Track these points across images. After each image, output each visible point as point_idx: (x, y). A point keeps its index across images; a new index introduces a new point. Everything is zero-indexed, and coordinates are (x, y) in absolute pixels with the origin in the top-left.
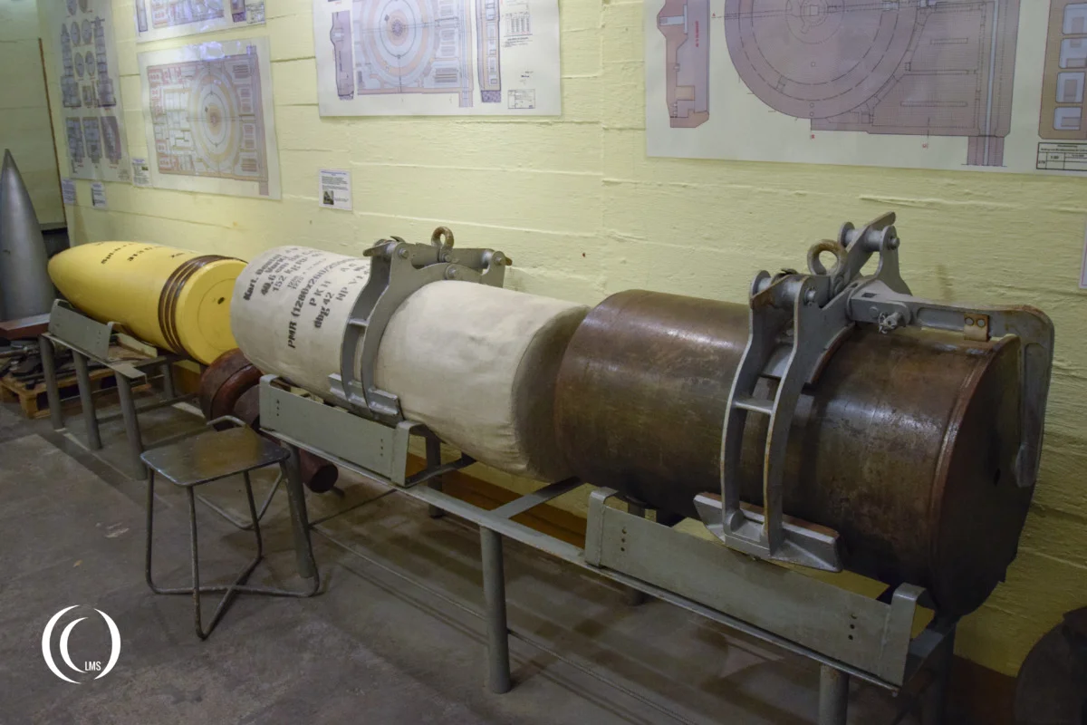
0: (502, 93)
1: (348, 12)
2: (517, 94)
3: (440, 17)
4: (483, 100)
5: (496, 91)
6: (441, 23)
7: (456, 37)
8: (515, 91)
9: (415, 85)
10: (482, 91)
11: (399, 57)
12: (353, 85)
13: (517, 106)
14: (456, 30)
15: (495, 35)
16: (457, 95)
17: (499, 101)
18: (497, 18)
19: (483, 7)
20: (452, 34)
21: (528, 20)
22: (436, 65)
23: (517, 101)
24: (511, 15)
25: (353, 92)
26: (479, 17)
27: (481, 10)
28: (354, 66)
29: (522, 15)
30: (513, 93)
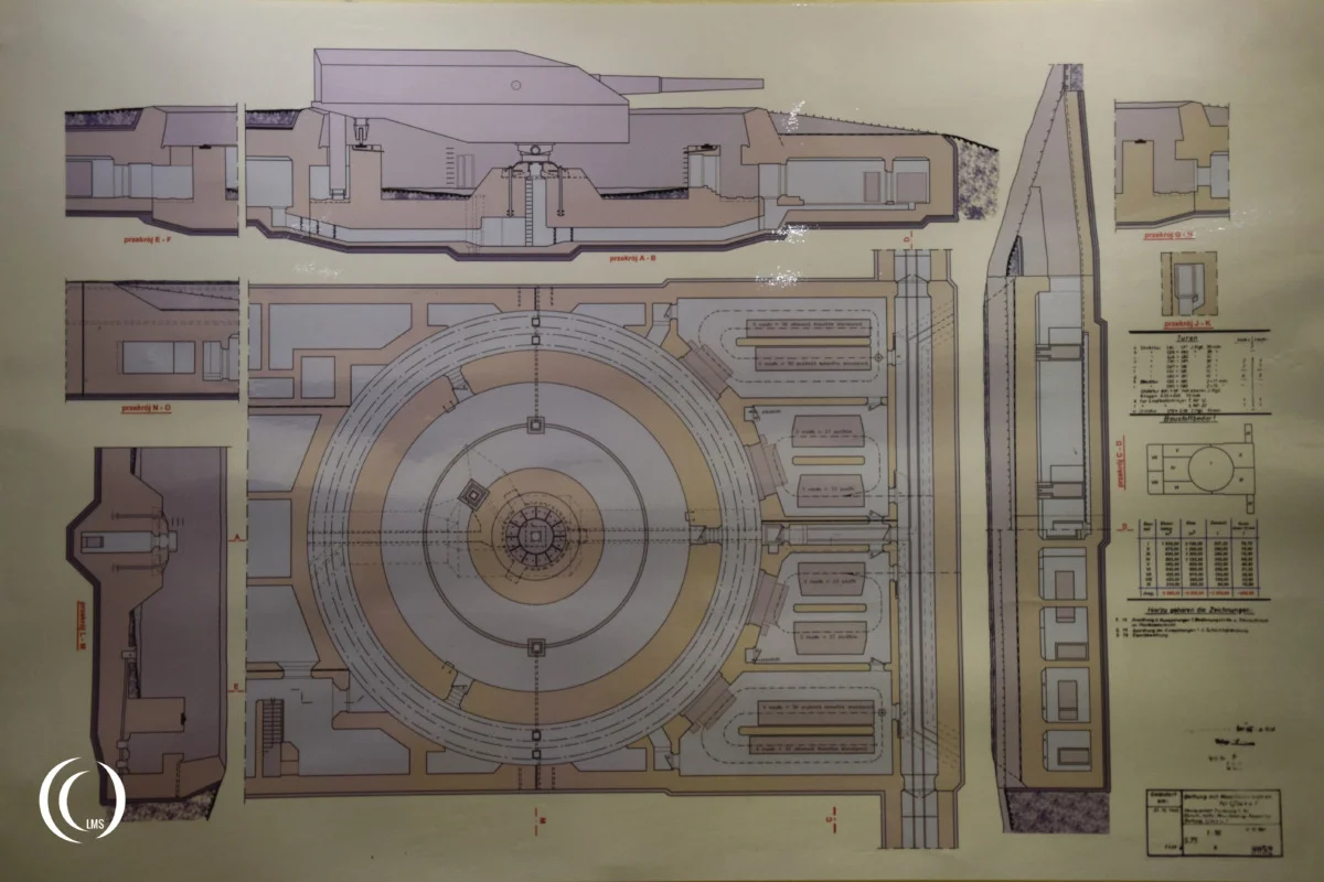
0: (1115, 799)
1: (222, 452)
2: (1188, 804)
3: (792, 510)
4: (1014, 823)
5: (1085, 791)
6: (795, 534)
7: (875, 591)
8: (1184, 794)
9: (636, 759)
10: (1008, 793)
11: (537, 648)
12: (221, 756)
13: (1188, 849)
14: (878, 565)
15: (1083, 588)
16: (875, 801)
17: (1101, 827)
18: (1098, 532)
19: (1027, 491)
20: (856, 576)
21: (1247, 550)
22: (753, 688)
23: (1190, 831)
24: (1166, 527)
25: (214, 788)
26: (1002, 520)
27: (1014, 500)
28: (236, 672)
29: (1225, 531)
30: (1174, 801)
